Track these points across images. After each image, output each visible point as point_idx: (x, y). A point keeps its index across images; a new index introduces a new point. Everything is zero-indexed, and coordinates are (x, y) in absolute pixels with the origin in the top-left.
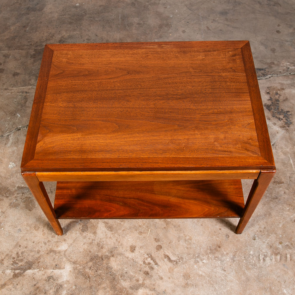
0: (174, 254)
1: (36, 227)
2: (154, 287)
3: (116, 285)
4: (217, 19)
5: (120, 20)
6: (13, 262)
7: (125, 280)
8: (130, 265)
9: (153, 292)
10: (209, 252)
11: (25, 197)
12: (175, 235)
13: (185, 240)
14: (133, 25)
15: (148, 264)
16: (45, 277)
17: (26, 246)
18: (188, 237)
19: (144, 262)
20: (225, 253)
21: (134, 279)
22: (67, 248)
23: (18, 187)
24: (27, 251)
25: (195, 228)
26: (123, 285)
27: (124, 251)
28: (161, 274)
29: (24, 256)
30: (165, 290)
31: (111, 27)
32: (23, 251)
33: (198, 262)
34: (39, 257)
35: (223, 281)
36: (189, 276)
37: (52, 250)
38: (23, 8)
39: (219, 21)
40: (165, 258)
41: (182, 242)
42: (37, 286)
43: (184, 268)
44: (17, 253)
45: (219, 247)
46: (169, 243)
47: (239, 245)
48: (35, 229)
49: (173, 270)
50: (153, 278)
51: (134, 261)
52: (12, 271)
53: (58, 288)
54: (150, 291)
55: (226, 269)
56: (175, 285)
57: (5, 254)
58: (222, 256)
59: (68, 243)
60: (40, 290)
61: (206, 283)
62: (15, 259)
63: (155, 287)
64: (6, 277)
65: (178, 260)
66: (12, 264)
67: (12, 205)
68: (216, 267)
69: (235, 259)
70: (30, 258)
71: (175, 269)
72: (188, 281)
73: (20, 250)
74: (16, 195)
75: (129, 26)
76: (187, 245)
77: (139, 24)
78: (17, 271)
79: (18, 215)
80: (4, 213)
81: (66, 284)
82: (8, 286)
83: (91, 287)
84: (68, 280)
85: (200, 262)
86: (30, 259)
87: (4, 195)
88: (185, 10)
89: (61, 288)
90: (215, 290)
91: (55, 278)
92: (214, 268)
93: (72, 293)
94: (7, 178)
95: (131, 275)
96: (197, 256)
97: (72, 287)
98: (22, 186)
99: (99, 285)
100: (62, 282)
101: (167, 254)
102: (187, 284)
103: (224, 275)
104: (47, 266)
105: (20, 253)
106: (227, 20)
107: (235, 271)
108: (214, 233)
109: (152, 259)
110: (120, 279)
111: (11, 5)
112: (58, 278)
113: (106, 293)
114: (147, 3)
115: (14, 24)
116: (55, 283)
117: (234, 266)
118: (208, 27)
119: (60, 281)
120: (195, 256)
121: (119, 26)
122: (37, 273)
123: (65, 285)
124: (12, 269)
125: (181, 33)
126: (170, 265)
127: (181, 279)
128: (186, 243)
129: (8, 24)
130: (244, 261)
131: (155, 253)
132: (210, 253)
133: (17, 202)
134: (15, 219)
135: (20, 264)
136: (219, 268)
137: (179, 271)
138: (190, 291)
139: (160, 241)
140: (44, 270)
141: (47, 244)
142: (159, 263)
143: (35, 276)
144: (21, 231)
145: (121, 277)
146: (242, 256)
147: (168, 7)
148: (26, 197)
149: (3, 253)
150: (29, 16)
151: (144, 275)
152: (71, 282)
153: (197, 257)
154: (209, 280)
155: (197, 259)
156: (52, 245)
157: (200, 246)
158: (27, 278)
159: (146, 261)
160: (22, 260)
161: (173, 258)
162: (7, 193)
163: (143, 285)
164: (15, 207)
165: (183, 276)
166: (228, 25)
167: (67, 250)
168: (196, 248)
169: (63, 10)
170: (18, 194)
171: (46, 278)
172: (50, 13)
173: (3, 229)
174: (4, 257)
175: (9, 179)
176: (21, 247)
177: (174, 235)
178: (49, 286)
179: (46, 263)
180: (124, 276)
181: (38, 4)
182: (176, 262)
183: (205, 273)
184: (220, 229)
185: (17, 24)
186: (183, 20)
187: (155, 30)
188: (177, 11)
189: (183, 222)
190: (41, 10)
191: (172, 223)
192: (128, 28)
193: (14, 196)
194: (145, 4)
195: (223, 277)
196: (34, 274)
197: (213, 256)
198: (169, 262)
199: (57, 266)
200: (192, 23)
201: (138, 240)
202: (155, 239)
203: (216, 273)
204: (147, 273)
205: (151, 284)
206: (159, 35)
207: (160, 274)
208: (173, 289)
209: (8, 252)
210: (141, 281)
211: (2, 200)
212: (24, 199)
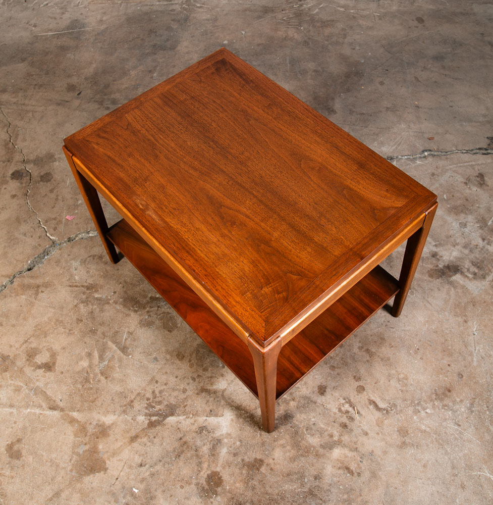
0: (383, 399)
1: (179, 356)
2: (355, 446)
3: (300, 442)
4: (430, 65)
5: (288, 65)
6: (147, 404)
7: (313, 435)
8: (320, 414)
9: (355, 453)
10: (435, 397)
11: (161, 312)
12: (383, 371)
13: (399, 380)
14: (308, 72)
15: (346, 412)
16: (195, 427)
17: (165, 382)
18: (402, 375)
19: (340, 410)
20: (458, 400)
21: (326, 433)
22: (225, 387)
23: (151, 298)
24: (168, 390)
25: (412, 363)
26: (311, 442)
27: (310, 393)
28: (366, 428)
29: (164, 397)
30: (373, 451)
31: (276, 75)
32: (162, 388)
33: (419, 412)
34: (185, 399)
35: (457, 440)
36: (407, 432)
37: (205, 389)
38: (147, 46)
39: (432, 69)
40: (371, 404)
41: (393, 383)
42: (184, 440)
43: (398, 420)
44: (153, 392)
45: (449, 391)
46: (375, 383)
47: (478, 389)
48: (178, 358)
49: (382, 422)
50: (353, 434)
51: (325, 408)
52: (146, 417)
53: (215, 443)
54: (351, 452)
55: (460, 423)
56: (386, 444)
57: (135, 393)
58: (453, 404)
59: (227, 380)
60: (188, 447)
61: (432, 442)
62: (151, 401)
63: (357, 446)
64: (138, 427)
65: (389, 409)
66: (146, 408)
67: (142, 323)
68: (446, 419)
69: (473, 409)
70: (172, 399)
71: (386, 421)
72: (406, 438)
73: (157, 387)
74: (148, 309)
75: (301, 74)
76: (402, 386)
77: (315, 71)
78: (154, 418)
79: (153, 337)
80: (131, 334)
81: (226, 438)
82: (141, 438)
83: (263, 444)
84: (229, 432)
85: (422, 412)
86: (173, 401)
87: (132, 308)
88: (382, 53)
89: (219, 444)
90: (446, 453)
91: (210, 429)
92: (443, 421)
93: (236, 452)
94: (134, 285)
95: (321, 428)
96: (416, 402)
97: (236, 443)
98: (157, 296)
99: (275, 441)
100: (221, 435)
101: (373, 398)
102: (404, 443)
103: (458, 432)
104: (197, 411)
105: (157, 392)
106: (444, 67)
107: (475, 426)
108: (440, 370)
109: (351, 406)
110: (306, 433)
111: (130, 41)
112: (214, 429)
113: (286, 453)
114: (326, 42)
115: (135, 68)
116: (210, 437)
117: (472, 419)
118: (416, 78)
119: (217, 434)
120: (414, 402)
121: (287, 74)
122: (183, 422)
123: (226, 440)
124: (146, 415)
125: (378, 85)
126: (378, 414)
127: (395, 436)
128: (400, 384)
129: (127, 67)
130: (488, 413)
131: (355, 396)
132: (436, 399)
133: (150, 319)
134: (148, 343)
135: (158, 407)
136: (451, 421)
137: (392, 423)
138: (410, 453)
139: (362, 379)
140: (193, 418)
141: (196, 379)
142: (362, 412)
143: (180, 426)
144: (157, 361)
145: (307, 430)
146: (484, 404)
147: (357, 48)
148: (164, 313)
149: (132, 392)
150: (156, 56)
151: (340, 428)
152: (234, 436)
153: (417, 405)
154: (436, 438)
155: (417, 408)
156: (205, 382)
157: (421, 389)
158: (168, 428)
159: (342, 408)
160: (160, 403)
161: (382, 405)
162: (135, 306)
163: (339, 443)
164: (147, 326)
165: (398, 431)
166: (446, 75)
167: (226, 389)
168: (415, 391)
169: (205, 50)
170: (151, 307)
171: (196, 429)
172: (187, 53)
173: (130, 356)
174: (134, 397)
175: (137, 285)
176: (159, 383)
177: (381, 372)
178: (201, 441)
179: (196, 407)
180: (311, 429)
181: (168, 40)
182: (387, 411)
183: (429, 427)
184: (449, 365)
185: (139, 68)
186: (380, 66)
187: (340, 80)
188: (370, 54)
189: (394, 354)
190: (173, 48)
191: (378, 354)
192: (301, 77)
193: (146, 310)
194: (322, 43)
195: (457, 434)
196: (178, 423)
197: (441, 404)
198: (377, 410)
199: (212, 412)
200: (393, 71)
201: (329, 378)
202: (355, 377)
203: (446, 428)
204: (344, 426)
205: (351, 441)
206: (345, 87)
207: (363, 428)
208: (384, 450)
209: (139, 390)
210: (336, 437)
211: (128, 315)
212: (160, 315)
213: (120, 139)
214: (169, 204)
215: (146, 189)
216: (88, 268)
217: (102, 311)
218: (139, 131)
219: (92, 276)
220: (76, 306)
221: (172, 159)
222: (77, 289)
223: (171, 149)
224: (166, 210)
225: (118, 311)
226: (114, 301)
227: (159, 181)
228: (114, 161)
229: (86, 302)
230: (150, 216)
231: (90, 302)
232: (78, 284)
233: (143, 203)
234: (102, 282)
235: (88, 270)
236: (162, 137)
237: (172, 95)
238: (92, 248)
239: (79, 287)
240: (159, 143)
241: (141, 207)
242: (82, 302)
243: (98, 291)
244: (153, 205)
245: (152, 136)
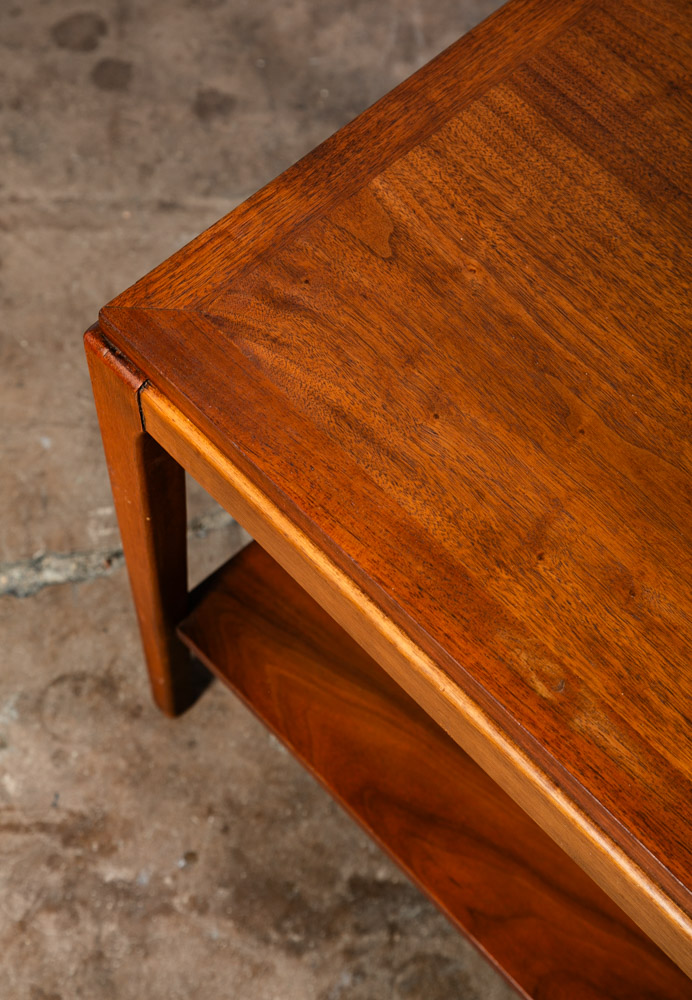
11: (408, 956)
23: (355, 883)
74: (346, 938)
87: (274, 936)
94: (271, 820)
98: (381, 874)
148: (419, 958)
162: (288, 925)
170: (360, 930)
193: (340, 946)
211: (262, 970)
212: (403, 967)
213: (374, 317)
214: (676, 678)
215: (547, 594)
216: (55, 737)
217: (143, 947)
218: (454, 272)
219: (80, 779)
220: (22, 926)
221: (641, 429)
222: (18, 839)
223: (621, 376)
224: (668, 712)
225: (215, 949)
226: (194, 902)
227: (602, 548)
228: (366, 435)
229: (65, 904)
230: (592, 741)
231: (84, 903)
232: (19, 817)
233: (549, 667)
234: (124, 803)
235: (57, 745)
236: (569, 308)
237: (575, 71)
238: (63, 639)
239: (27, 830)
240: (559, 337)
241: (541, 688)
242: (51, 907)
243: (114, 849)
244: (597, 681)
245: (520, 297)
